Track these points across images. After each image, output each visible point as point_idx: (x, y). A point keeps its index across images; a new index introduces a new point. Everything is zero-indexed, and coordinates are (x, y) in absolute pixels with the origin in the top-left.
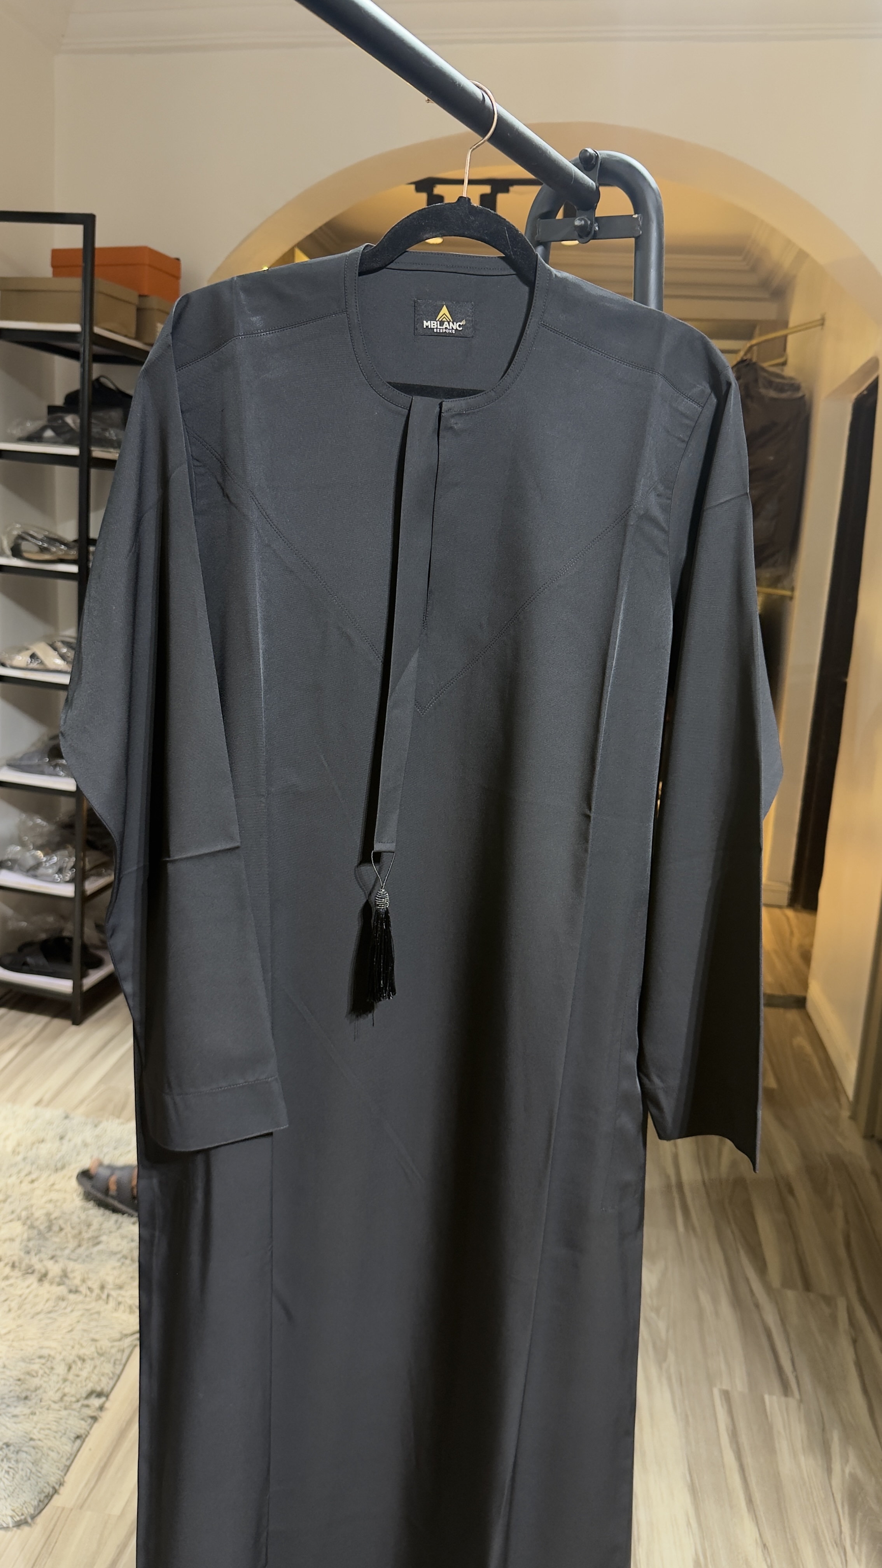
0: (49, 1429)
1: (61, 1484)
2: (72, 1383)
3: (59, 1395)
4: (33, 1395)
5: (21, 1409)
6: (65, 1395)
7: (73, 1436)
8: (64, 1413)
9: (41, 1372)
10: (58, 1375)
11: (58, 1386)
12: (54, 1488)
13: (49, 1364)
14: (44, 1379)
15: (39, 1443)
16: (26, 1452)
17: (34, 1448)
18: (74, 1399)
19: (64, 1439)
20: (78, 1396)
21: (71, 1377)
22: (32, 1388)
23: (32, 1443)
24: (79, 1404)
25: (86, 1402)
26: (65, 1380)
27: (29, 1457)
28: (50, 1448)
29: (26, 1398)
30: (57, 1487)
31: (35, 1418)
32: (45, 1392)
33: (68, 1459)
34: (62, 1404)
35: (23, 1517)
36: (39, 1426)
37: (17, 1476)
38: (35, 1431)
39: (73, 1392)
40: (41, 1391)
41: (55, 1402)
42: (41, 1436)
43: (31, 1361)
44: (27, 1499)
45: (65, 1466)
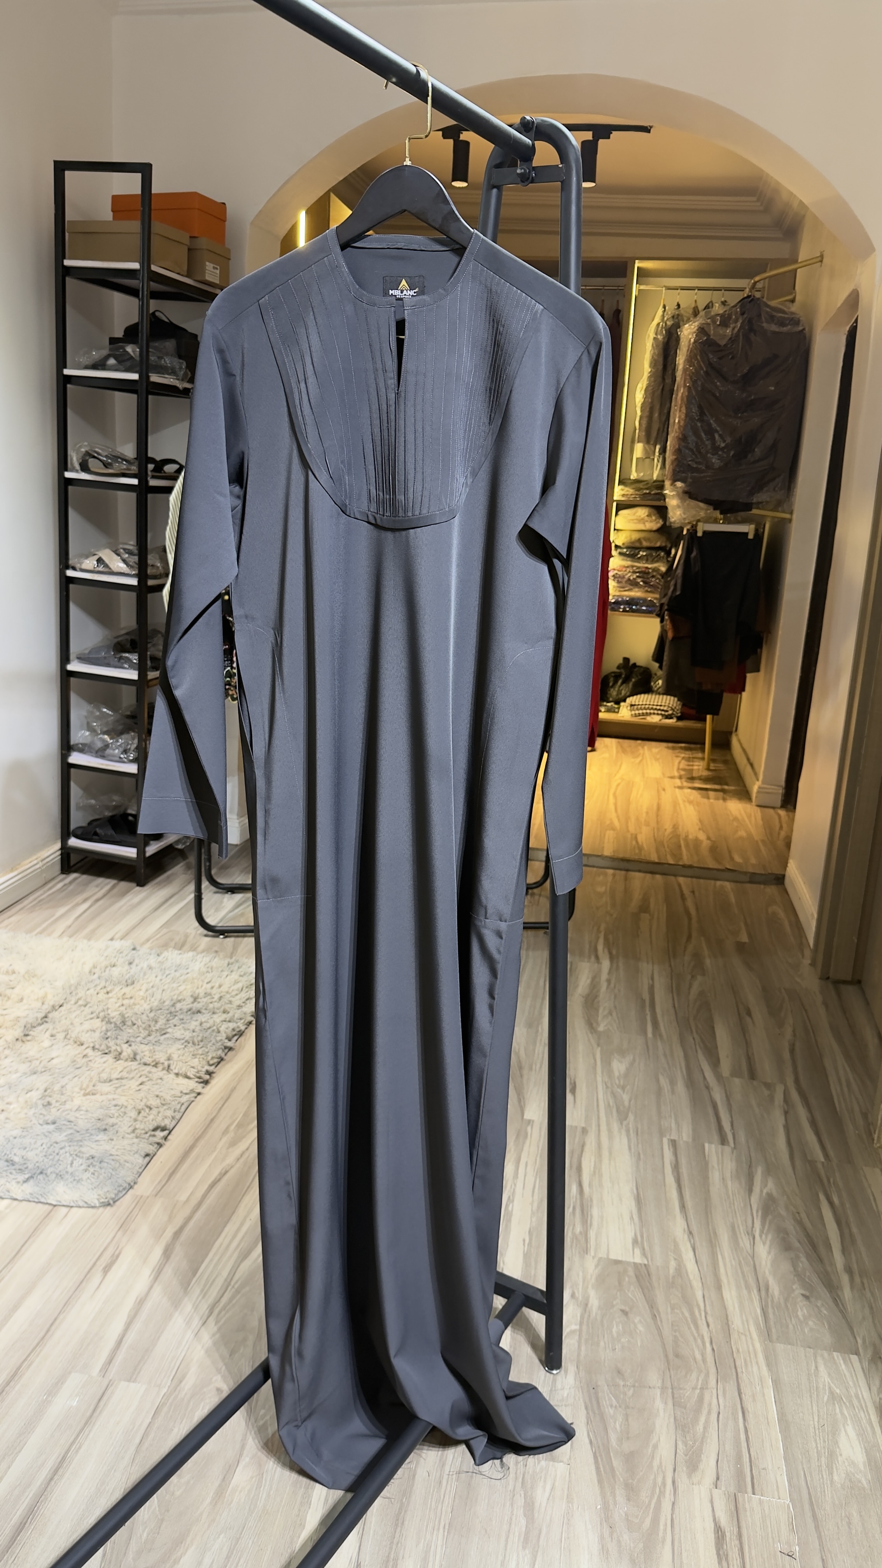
0: (124, 1149)
1: (135, 1183)
2: (141, 1122)
3: (132, 1128)
4: (111, 1128)
5: (102, 1136)
6: (135, 1129)
7: (143, 1154)
8: (136, 1140)
9: (116, 1115)
10: (131, 1117)
11: (131, 1124)
12: (129, 1184)
13: (123, 1110)
14: (119, 1119)
15: (117, 1157)
16: (107, 1163)
17: (113, 1160)
18: (143, 1132)
19: (136, 1156)
20: (147, 1129)
21: (140, 1118)
22: (110, 1124)
23: (111, 1157)
24: (148, 1135)
25: (153, 1133)
26: (135, 1120)
27: (110, 1166)
28: (125, 1161)
29: (105, 1130)
30: (132, 1184)
31: (113, 1142)
32: (120, 1127)
33: (140, 1168)
34: (134, 1135)
35: (106, 1200)
36: (116, 1147)
37: (101, 1177)
38: (114, 1150)
39: (142, 1126)
40: (117, 1126)
41: (128, 1133)
42: (118, 1153)
43: (108, 1108)
44: (108, 1191)
45: (138, 1172)
